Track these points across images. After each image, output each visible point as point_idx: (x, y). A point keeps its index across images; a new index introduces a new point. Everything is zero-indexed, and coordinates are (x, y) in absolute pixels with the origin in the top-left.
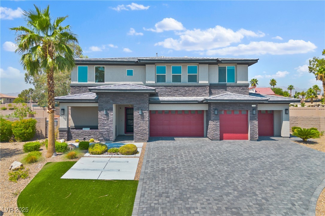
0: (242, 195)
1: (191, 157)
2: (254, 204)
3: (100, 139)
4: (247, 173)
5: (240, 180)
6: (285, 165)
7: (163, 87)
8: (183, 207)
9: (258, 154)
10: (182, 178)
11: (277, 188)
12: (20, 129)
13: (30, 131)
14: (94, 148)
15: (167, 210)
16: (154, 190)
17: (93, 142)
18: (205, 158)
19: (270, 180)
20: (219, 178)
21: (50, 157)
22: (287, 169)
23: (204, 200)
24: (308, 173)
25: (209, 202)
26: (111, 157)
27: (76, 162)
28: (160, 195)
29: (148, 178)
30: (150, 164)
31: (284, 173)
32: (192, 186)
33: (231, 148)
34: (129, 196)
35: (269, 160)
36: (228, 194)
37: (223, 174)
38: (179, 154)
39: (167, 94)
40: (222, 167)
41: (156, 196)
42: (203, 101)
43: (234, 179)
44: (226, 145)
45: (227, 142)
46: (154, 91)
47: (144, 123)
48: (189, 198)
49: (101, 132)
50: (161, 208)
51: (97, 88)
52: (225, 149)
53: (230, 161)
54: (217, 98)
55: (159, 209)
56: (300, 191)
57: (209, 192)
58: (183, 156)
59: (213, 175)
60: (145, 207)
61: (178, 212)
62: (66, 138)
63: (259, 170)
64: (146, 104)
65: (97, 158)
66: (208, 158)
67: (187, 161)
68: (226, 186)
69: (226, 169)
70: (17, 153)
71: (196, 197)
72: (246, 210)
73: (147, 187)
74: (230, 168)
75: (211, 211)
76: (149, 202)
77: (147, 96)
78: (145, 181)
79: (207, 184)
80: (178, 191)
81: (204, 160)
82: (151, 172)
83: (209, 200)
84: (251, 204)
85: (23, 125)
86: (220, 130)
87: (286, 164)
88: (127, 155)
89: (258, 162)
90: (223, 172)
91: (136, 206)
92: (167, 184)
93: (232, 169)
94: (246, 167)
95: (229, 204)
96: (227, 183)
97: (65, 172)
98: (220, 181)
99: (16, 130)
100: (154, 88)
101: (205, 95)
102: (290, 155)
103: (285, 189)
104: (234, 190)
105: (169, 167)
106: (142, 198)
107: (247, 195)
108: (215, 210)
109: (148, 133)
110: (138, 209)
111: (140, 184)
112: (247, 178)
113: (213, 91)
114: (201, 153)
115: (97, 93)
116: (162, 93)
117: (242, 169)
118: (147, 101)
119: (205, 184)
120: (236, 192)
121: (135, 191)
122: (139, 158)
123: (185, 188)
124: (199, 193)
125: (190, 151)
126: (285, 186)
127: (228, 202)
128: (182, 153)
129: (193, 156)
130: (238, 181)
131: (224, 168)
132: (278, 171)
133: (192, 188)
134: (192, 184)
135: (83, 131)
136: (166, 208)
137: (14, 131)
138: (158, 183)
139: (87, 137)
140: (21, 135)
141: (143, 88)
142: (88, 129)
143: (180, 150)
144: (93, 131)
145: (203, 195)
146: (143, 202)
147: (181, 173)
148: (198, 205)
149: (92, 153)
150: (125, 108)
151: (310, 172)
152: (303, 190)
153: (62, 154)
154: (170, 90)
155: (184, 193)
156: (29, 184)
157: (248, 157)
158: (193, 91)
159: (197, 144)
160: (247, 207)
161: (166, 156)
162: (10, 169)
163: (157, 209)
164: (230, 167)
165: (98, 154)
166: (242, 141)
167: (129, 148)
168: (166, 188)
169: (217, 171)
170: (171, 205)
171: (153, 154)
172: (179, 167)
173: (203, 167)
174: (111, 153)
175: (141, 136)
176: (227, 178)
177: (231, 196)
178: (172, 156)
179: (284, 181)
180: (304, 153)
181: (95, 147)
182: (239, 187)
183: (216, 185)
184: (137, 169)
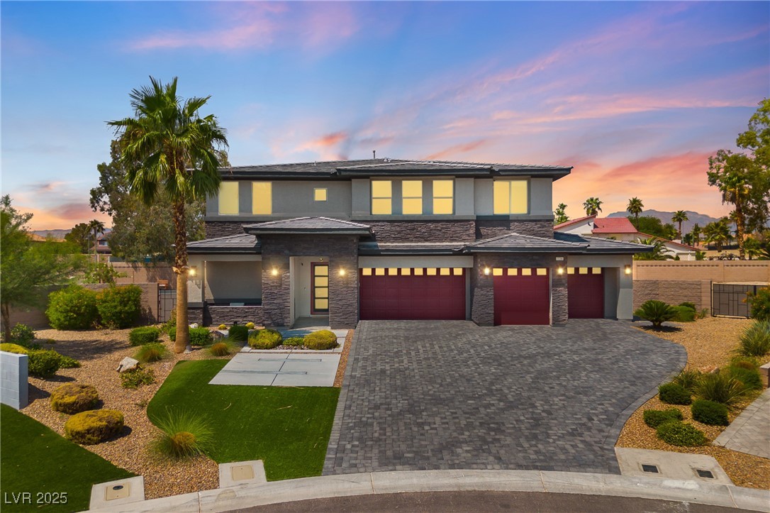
0: (511, 406)
1: (434, 353)
2: (527, 419)
3: (266, 322)
4: (528, 377)
5: (515, 387)
6: (599, 365)
7: (386, 223)
8: (412, 422)
9: (559, 348)
10: (416, 385)
11: (573, 397)
12: (113, 304)
13: (130, 308)
14: (258, 337)
15: (386, 426)
16: (367, 400)
17: (253, 328)
18: (459, 355)
19: (565, 386)
20: (479, 383)
21: (182, 352)
22: (601, 369)
23: (447, 414)
24: (634, 377)
25: (454, 415)
26: (291, 353)
27: (229, 361)
28: (377, 407)
29: (357, 385)
30: (360, 364)
31: (593, 376)
32: (430, 395)
33: (511, 339)
34: (325, 408)
35: (575, 357)
36: (487, 406)
37: (487, 378)
38: (413, 348)
39: (393, 236)
40: (487, 367)
41: (369, 409)
42: (462, 250)
43: (504, 386)
44: (505, 334)
45: (508, 328)
46: (368, 232)
47: (349, 293)
48: (423, 411)
49: (268, 309)
50: (378, 423)
51: (258, 225)
52: (499, 340)
53: (505, 358)
54: (489, 245)
55: (375, 424)
56: (610, 402)
57: (458, 403)
58: (421, 351)
59: (468, 380)
60: (351, 422)
61: (403, 428)
62: (201, 321)
63: (551, 372)
64: (353, 256)
65: (263, 354)
66: (465, 355)
67: (428, 359)
68: (488, 395)
69: (494, 371)
70: (118, 346)
71: (434, 409)
72: (512, 426)
73: (355, 396)
74: (501, 370)
75: (457, 428)
76: (358, 415)
77: (355, 241)
78: (351, 388)
79: (456, 392)
80: (406, 402)
81: (458, 357)
82: (362, 375)
83: (456, 413)
84: (522, 418)
85: (118, 298)
86: (494, 307)
87: (601, 363)
88: (318, 349)
89: (553, 360)
90: (487, 376)
91: (337, 421)
92: (388, 392)
93: (503, 371)
94: (530, 368)
95: (487, 418)
96: (491, 391)
97: (213, 375)
98: (479, 388)
99: (104, 307)
100: (368, 226)
101: (468, 238)
102: (615, 350)
103: (585, 398)
104: (500, 400)
105: (394, 369)
106: (347, 412)
107: (520, 407)
108: (463, 426)
109: (356, 311)
110: (340, 424)
111: (343, 392)
112: (526, 384)
113: (483, 231)
114: (453, 347)
115: (258, 236)
116: (384, 235)
117: (522, 372)
118: (355, 251)
119: (452, 392)
120: (502, 404)
121: (335, 402)
122: (340, 355)
123: (418, 398)
124: (441, 404)
125: (435, 343)
126: (586, 395)
127: (486, 415)
128: (420, 347)
129: (438, 351)
130: (509, 388)
131: (490, 370)
132: (584, 373)
133: (430, 398)
134: (431, 392)
135: (233, 308)
136: (385, 423)
137: (100, 309)
138: (374, 390)
139: (241, 320)
140: (114, 316)
141: (346, 226)
142: (241, 306)
143: (416, 342)
144: (252, 308)
145: (447, 407)
146: (349, 416)
147: (414, 376)
148: (438, 420)
149: (255, 347)
150: (312, 263)
151: (638, 375)
152: (614, 401)
153: (200, 349)
154: (398, 229)
155: (416, 404)
156: (158, 392)
157: (539, 353)
158: (443, 231)
159: (449, 333)
160: (515, 423)
161: (389, 351)
162: (118, 371)
163: (372, 425)
164: (501, 368)
165: (267, 348)
166: (535, 327)
167: (321, 338)
168: (386, 398)
169: (477, 374)
170: (393, 420)
171: (366, 349)
172: (411, 368)
173: (453, 368)
174: (289, 346)
175: (344, 317)
176: (492, 384)
177: (493, 408)
178: (401, 351)
179: (587, 388)
180: (643, 346)
181: (260, 335)
182: (509, 396)
183: (470, 394)
184: (338, 371)
